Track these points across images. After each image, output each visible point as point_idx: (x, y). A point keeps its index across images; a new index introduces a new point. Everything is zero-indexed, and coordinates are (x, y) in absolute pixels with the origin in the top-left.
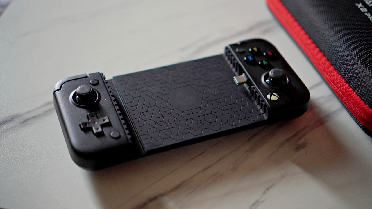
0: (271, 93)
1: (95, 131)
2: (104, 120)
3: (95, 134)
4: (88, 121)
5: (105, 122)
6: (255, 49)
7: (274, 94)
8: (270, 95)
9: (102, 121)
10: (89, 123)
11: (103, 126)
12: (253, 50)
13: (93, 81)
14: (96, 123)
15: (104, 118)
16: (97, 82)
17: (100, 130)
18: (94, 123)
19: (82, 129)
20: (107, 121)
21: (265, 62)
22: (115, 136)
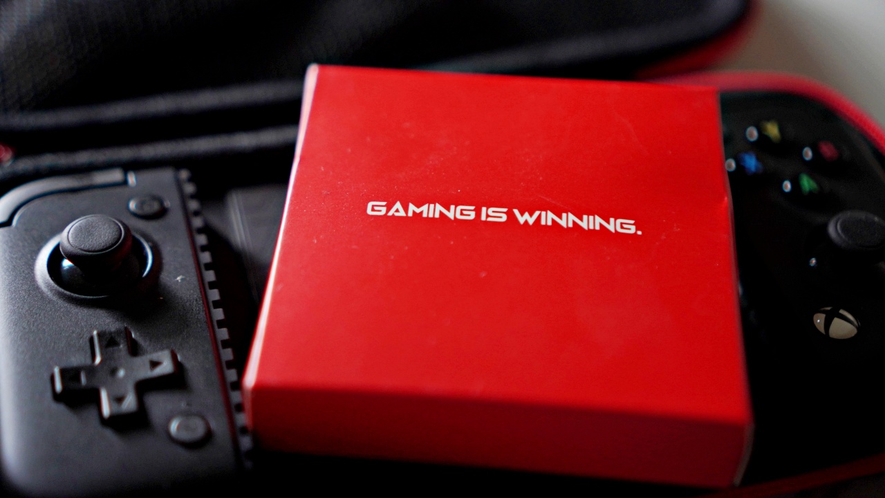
0: (829, 308)
1: (106, 410)
2: (154, 364)
3: (105, 422)
4: (89, 361)
5: (159, 371)
6: (773, 130)
7: (842, 312)
8: (823, 316)
9: (148, 365)
10: (91, 370)
11: (144, 388)
12: (763, 136)
13: (141, 204)
14: (121, 373)
15: (155, 356)
16: (156, 207)
17: (130, 403)
18: (114, 372)
19: (57, 397)
20: (166, 367)
21: (807, 183)
22: (186, 436)
